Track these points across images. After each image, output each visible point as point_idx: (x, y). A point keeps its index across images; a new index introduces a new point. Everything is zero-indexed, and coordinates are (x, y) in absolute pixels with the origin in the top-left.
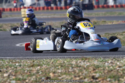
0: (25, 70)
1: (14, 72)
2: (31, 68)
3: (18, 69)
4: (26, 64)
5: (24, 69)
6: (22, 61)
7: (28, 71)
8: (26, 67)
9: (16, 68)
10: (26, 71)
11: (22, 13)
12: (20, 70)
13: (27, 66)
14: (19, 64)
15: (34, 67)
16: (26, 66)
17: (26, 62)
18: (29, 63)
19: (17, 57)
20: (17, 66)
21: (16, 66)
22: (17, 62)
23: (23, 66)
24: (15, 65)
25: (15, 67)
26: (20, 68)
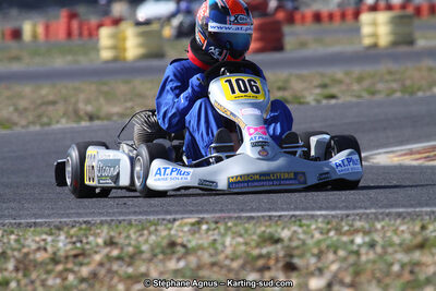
0: (392, 264)
1: (351, 270)
2: (417, 255)
3: (364, 258)
4: (396, 240)
5: (389, 258)
6: (379, 226)
7: (403, 266)
8: (396, 252)
9: (357, 253)
10: (396, 268)
11: (366, 30)
12: (374, 262)
13: (400, 245)
14: (367, 239)
15: (426, 251)
16: (397, 248)
17: (395, 231)
18: (407, 236)
19: (355, 208)
20: (360, 246)
21: (355, 248)
22: (357, 231)
23: (383, 247)
24: (352, 242)
25: (352, 252)
26: (372, 256)
